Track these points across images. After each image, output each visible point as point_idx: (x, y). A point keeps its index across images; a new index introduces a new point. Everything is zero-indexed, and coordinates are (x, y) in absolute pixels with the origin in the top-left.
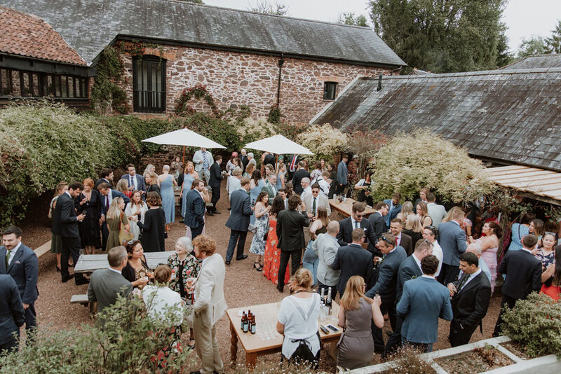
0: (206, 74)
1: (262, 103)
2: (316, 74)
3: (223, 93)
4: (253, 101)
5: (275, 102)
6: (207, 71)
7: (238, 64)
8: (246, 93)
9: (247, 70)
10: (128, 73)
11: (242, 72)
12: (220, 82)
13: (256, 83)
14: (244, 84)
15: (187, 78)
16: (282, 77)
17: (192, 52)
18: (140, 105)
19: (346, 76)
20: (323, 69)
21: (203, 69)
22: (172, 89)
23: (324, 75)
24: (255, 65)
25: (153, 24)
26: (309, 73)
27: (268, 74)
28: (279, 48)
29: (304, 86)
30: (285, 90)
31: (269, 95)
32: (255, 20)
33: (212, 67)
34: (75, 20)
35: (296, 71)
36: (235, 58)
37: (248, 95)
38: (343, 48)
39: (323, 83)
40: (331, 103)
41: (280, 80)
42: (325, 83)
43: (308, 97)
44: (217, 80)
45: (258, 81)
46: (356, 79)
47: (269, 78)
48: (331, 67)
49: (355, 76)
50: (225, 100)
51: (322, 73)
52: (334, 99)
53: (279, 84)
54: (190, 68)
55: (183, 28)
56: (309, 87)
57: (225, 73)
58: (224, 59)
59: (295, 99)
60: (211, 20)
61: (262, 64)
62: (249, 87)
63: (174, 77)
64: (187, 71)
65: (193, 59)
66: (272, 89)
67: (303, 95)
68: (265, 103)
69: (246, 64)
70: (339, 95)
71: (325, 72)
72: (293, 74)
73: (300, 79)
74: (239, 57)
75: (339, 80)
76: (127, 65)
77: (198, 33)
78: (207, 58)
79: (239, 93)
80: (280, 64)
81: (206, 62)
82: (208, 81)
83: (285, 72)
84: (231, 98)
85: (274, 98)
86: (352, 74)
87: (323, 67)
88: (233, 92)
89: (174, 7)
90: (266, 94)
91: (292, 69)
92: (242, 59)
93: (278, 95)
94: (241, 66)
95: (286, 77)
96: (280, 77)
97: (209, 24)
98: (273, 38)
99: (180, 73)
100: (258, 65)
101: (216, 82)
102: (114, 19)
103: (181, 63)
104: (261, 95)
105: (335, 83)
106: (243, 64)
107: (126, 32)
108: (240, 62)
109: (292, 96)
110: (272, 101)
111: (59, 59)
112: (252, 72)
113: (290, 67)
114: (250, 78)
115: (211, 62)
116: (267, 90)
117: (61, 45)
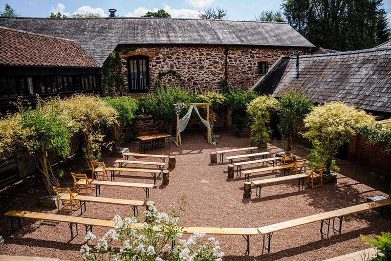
0: (175, 63)
1: (215, 80)
2: (252, 57)
3: (187, 75)
4: (209, 79)
5: (224, 78)
6: (176, 62)
7: (197, 55)
8: (203, 74)
9: (204, 58)
10: (125, 68)
11: (200, 60)
12: (185, 68)
13: (210, 67)
14: (202, 68)
15: (163, 67)
16: (228, 61)
17: (165, 50)
18: (133, 89)
19: (273, 57)
20: (256, 54)
21: (173, 60)
22: (153, 76)
23: (257, 57)
24: (208, 54)
25: (140, 35)
26: (246, 57)
27: (218, 60)
28: (225, 42)
29: (244, 66)
30: (230, 70)
31: (219, 74)
32: (207, 25)
33: (179, 58)
34: (92, 39)
35: (237, 56)
36: (194, 51)
37: (205, 75)
38: (269, 38)
39: (256, 63)
40: (264, 77)
41: (226, 63)
42: (258, 63)
43: (247, 73)
44: (183, 67)
45: (211, 65)
46: (280, 59)
47: (218, 63)
48: (261, 51)
49: (279, 57)
50: (189, 80)
51: (255, 56)
52: (265, 73)
53: (226, 66)
54: (164, 61)
55: (158, 35)
56: (247, 66)
57: (188, 62)
58: (187, 53)
59: (237, 75)
60: (177, 28)
61: (213, 54)
62: (205, 70)
63: (154, 68)
64: (163, 63)
65: (166, 55)
66: (221, 70)
67: (243, 72)
68: (217, 80)
69: (203, 54)
70: (269, 71)
71: (257, 55)
72: (235, 58)
73: (240, 61)
74: (197, 50)
75: (269, 60)
76: (124, 63)
77: (169, 37)
78: (175, 53)
79: (198, 75)
80: (226, 53)
81: (175, 56)
82: (177, 68)
83: (229, 58)
84: (193, 79)
85: (222, 76)
86: (277, 55)
87: (256, 52)
88: (194, 74)
89: (152, 22)
90: (217, 74)
91: (234, 55)
92: (199, 51)
93: (226, 74)
94: (199, 56)
95: (231, 61)
96: (226, 61)
97: (176, 31)
98: (220, 35)
99: (158, 65)
100: (211, 55)
101: (182, 69)
102: (115, 35)
103: (159, 58)
104: (214, 74)
105: (265, 63)
106: (200, 55)
107: (122, 42)
108: (198, 53)
109: (236, 73)
110: (221, 78)
111: (84, 65)
112: (207, 59)
113: (232, 54)
114: (206, 64)
115: (178, 55)
116: (217, 71)
117: (84, 56)
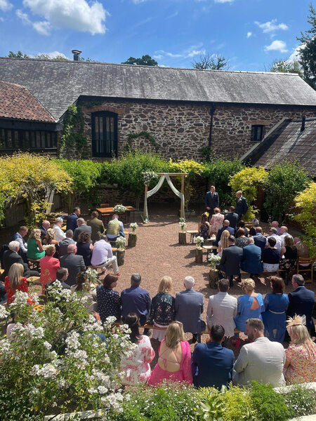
0: (149, 124)
1: (196, 146)
2: (244, 119)
3: (162, 140)
4: (188, 145)
5: (207, 145)
6: (149, 122)
7: (176, 115)
8: (182, 139)
9: (183, 119)
10: (88, 126)
11: (179, 120)
12: (160, 131)
13: (191, 130)
14: (181, 131)
15: (134, 128)
16: (214, 123)
17: (138, 107)
18: (97, 151)
19: (272, 119)
20: (251, 114)
21: (147, 120)
22: (122, 138)
23: (251, 119)
24: (189, 114)
25: (107, 86)
26: (237, 118)
27: (201, 122)
28: (212, 99)
29: (234, 130)
30: (216, 134)
31: (202, 140)
32: (191, 76)
33: (154, 118)
34: (48, 86)
35: (226, 117)
36: (173, 109)
37: (184, 140)
38: (269, 94)
39: (250, 126)
40: (258, 144)
41: (211, 125)
42: (253, 126)
43: (237, 140)
44: (158, 129)
45: (193, 128)
46: (281, 121)
47: (202, 125)
48: (257, 112)
49: (281, 119)
50: (165, 145)
51: (249, 117)
52: (261, 140)
53: (211, 129)
54: (136, 120)
55: (131, 87)
56: (238, 130)
57: (164, 123)
58: (163, 111)
59: (224, 141)
60: (155, 79)
61: (196, 114)
62: (185, 133)
63: (123, 128)
64: (134, 123)
65: (139, 112)
66: (204, 134)
67: (232, 138)
68: (198, 146)
69: (183, 114)
70: (265, 137)
71: (252, 116)
72: (223, 120)
73: (229, 124)
74: (177, 109)
75: (266, 123)
76: (87, 120)
77: (143, 90)
78: (150, 111)
79: (176, 139)
80: (212, 113)
81: (149, 114)
82: (151, 130)
83: (216, 119)
84: (170, 144)
85: (206, 141)
86: (277, 116)
87: (250, 112)
88: (171, 138)
89: (125, 70)
90: (199, 139)
91: (221, 116)
92: (179, 110)
93: (210, 139)
94: (178, 116)
95: (217, 123)
96: (211, 123)
97: (152, 83)
98: (206, 90)
99: (129, 124)
100: (193, 115)
101: (157, 131)
102: (77, 84)
103: (129, 116)
104: (195, 139)
105: (262, 126)
106: (180, 114)
107: (86, 93)
108: (177, 113)
109: (222, 139)
110: (204, 144)
111: (34, 118)
112: (188, 120)
113: (220, 114)
114: (186, 125)
115: (153, 114)
116: (200, 135)
117: (36, 107)
